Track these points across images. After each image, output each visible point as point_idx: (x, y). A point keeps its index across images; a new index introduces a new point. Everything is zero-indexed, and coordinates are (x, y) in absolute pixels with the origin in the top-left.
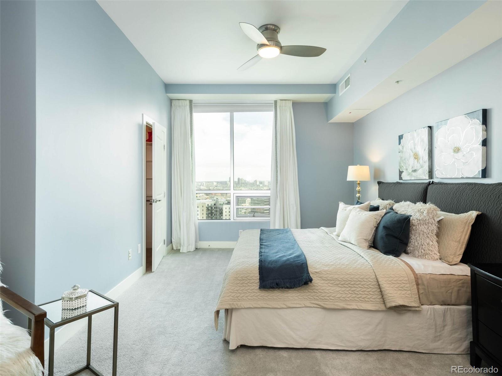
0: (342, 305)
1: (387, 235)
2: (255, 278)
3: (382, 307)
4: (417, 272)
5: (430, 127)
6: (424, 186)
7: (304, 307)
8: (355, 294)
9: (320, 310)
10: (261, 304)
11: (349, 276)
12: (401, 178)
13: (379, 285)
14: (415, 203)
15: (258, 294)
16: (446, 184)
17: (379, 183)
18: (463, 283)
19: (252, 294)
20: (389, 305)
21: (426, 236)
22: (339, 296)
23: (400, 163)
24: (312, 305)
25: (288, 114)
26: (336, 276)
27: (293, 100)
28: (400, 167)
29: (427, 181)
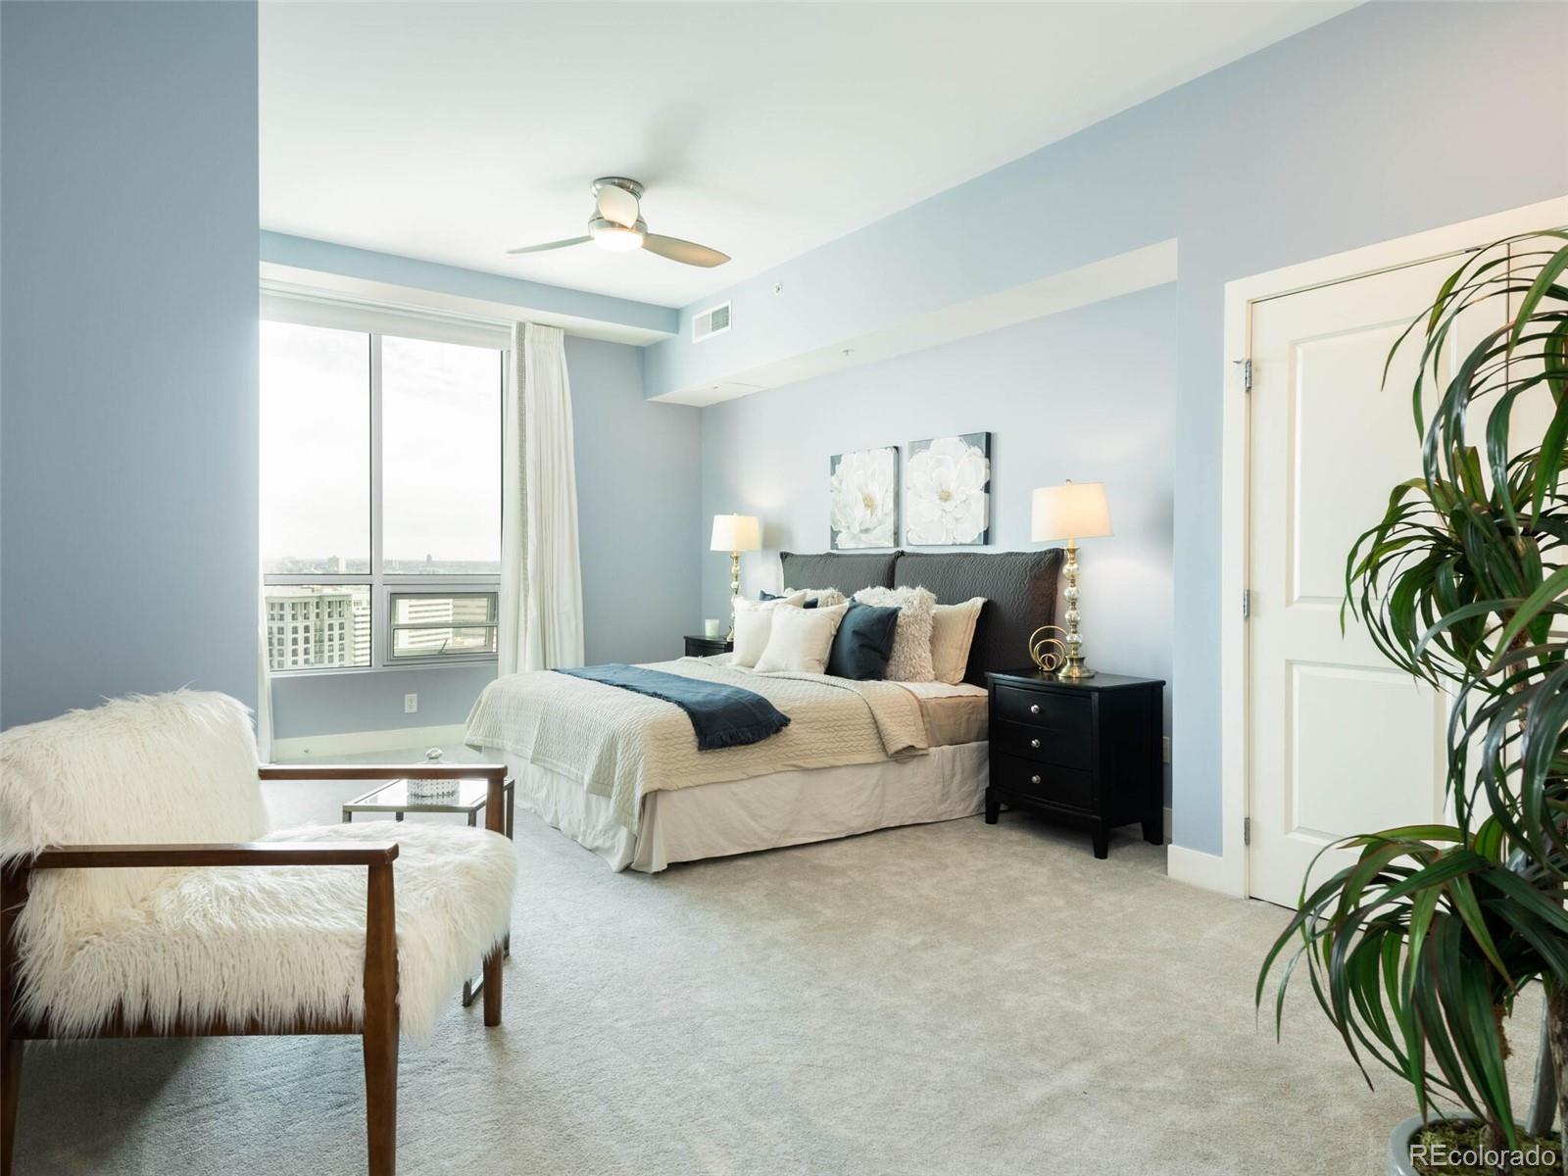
0: (830, 761)
1: (861, 646)
2: (686, 733)
3: (881, 757)
4: (920, 697)
5: (896, 448)
6: (889, 560)
7: (772, 774)
8: (845, 741)
9: (796, 774)
10: (703, 778)
11: (832, 713)
12: (834, 545)
13: (876, 722)
14: (914, 588)
15: (697, 761)
16: (927, 555)
17: (784, 556)
18: (974, 707)
19: (687, 764)
20: (892, 749)
21: (917, 643)
22: (824, 746)
23: (833, 514)
24: (786, 769)
25: (552, 369)
26: (817, 715)
27: (566, 330)
28: (834, 522)
29: (893, 551)
